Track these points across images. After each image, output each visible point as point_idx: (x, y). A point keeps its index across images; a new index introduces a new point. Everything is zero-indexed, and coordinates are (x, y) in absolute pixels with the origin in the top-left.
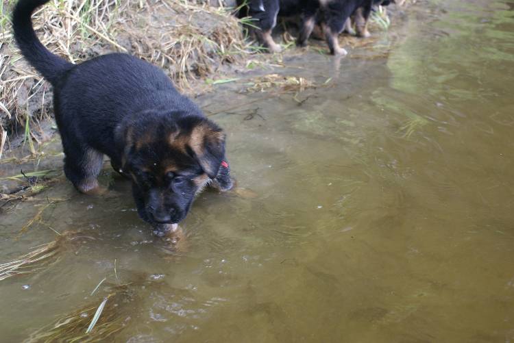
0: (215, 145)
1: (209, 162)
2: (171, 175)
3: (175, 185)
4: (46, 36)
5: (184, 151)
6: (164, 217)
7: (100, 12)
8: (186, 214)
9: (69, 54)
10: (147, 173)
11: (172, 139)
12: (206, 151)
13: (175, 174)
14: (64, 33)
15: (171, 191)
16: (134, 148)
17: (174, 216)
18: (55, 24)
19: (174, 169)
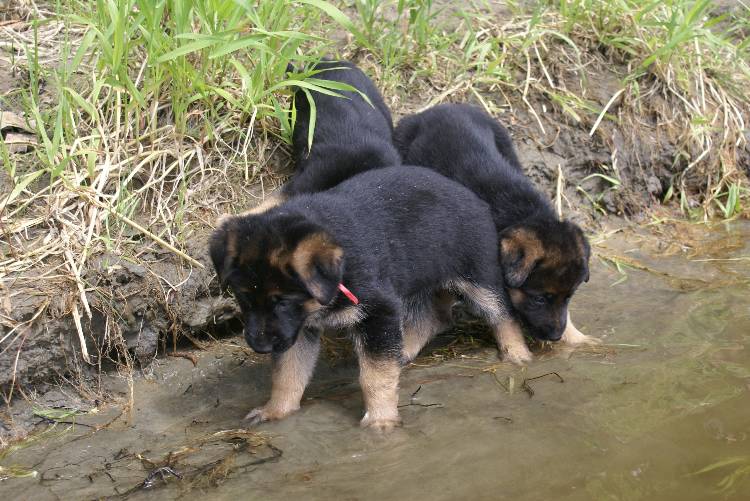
0: (327, 266)
1: (320, 286)
2: (274, 300)
3: (280, 309)
4: (49, 237)
5: (284, 272)
6: (264, 346)
7: (168, 186)
8: (293, 343)
9: (78, 279)
10: (246, 293)
11: (274, 258)
12: (315, 272)
13: (279, 299)
14: (81, 234)
15: (275, 316)
16: (236, 260)
17: (278, 345)
18: (71, 215)
19: (278, 293)
